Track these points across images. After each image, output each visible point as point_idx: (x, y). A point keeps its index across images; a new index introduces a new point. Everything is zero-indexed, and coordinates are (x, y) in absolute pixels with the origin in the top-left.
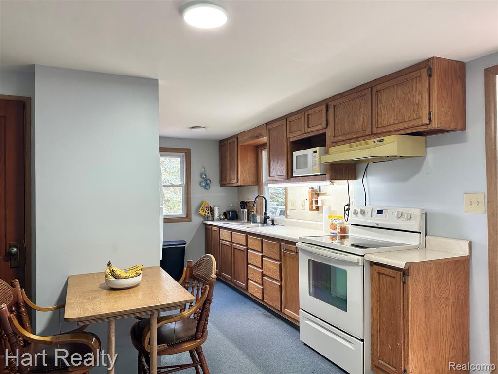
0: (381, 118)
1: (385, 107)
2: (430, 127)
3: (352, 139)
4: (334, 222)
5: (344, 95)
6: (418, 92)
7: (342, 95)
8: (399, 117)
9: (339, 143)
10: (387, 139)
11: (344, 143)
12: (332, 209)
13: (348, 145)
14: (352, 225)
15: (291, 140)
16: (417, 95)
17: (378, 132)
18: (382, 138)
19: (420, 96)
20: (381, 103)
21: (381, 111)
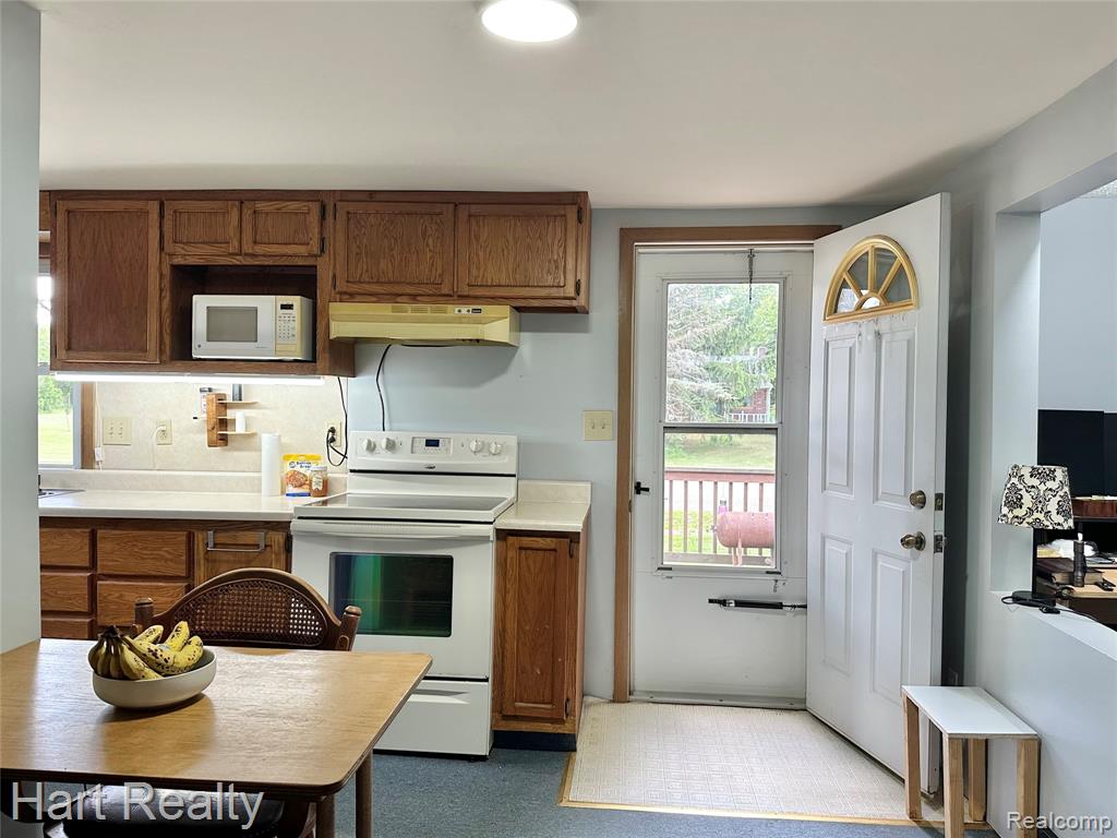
0: (478, 269)
1: (488, 250)
2: (574, 303)
3: (401, 295)
4: (298, 468)
5: (378, 197)
6: (556, 242)
7: (371, 195)
8: (517, 276)
9: (358, 298)
10: (489, 310)
11: (374, 299)
12: (284, 440)
13: (390, 305)
14: (352, 471)
15: (178, 261)
16: (556, 247)
17: (471, 293)
18: (479, 307)
19: (562, 249)
20: (477, 240)
21: (478, 255)
